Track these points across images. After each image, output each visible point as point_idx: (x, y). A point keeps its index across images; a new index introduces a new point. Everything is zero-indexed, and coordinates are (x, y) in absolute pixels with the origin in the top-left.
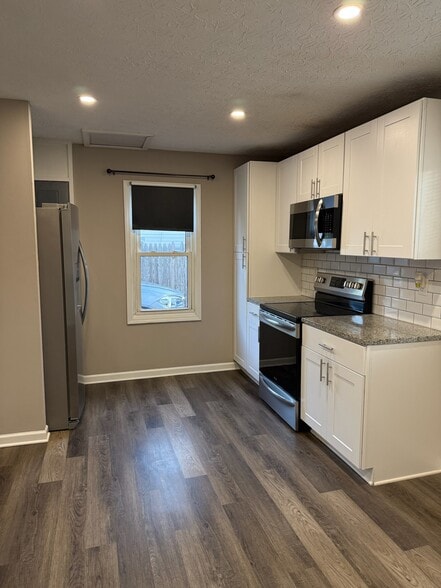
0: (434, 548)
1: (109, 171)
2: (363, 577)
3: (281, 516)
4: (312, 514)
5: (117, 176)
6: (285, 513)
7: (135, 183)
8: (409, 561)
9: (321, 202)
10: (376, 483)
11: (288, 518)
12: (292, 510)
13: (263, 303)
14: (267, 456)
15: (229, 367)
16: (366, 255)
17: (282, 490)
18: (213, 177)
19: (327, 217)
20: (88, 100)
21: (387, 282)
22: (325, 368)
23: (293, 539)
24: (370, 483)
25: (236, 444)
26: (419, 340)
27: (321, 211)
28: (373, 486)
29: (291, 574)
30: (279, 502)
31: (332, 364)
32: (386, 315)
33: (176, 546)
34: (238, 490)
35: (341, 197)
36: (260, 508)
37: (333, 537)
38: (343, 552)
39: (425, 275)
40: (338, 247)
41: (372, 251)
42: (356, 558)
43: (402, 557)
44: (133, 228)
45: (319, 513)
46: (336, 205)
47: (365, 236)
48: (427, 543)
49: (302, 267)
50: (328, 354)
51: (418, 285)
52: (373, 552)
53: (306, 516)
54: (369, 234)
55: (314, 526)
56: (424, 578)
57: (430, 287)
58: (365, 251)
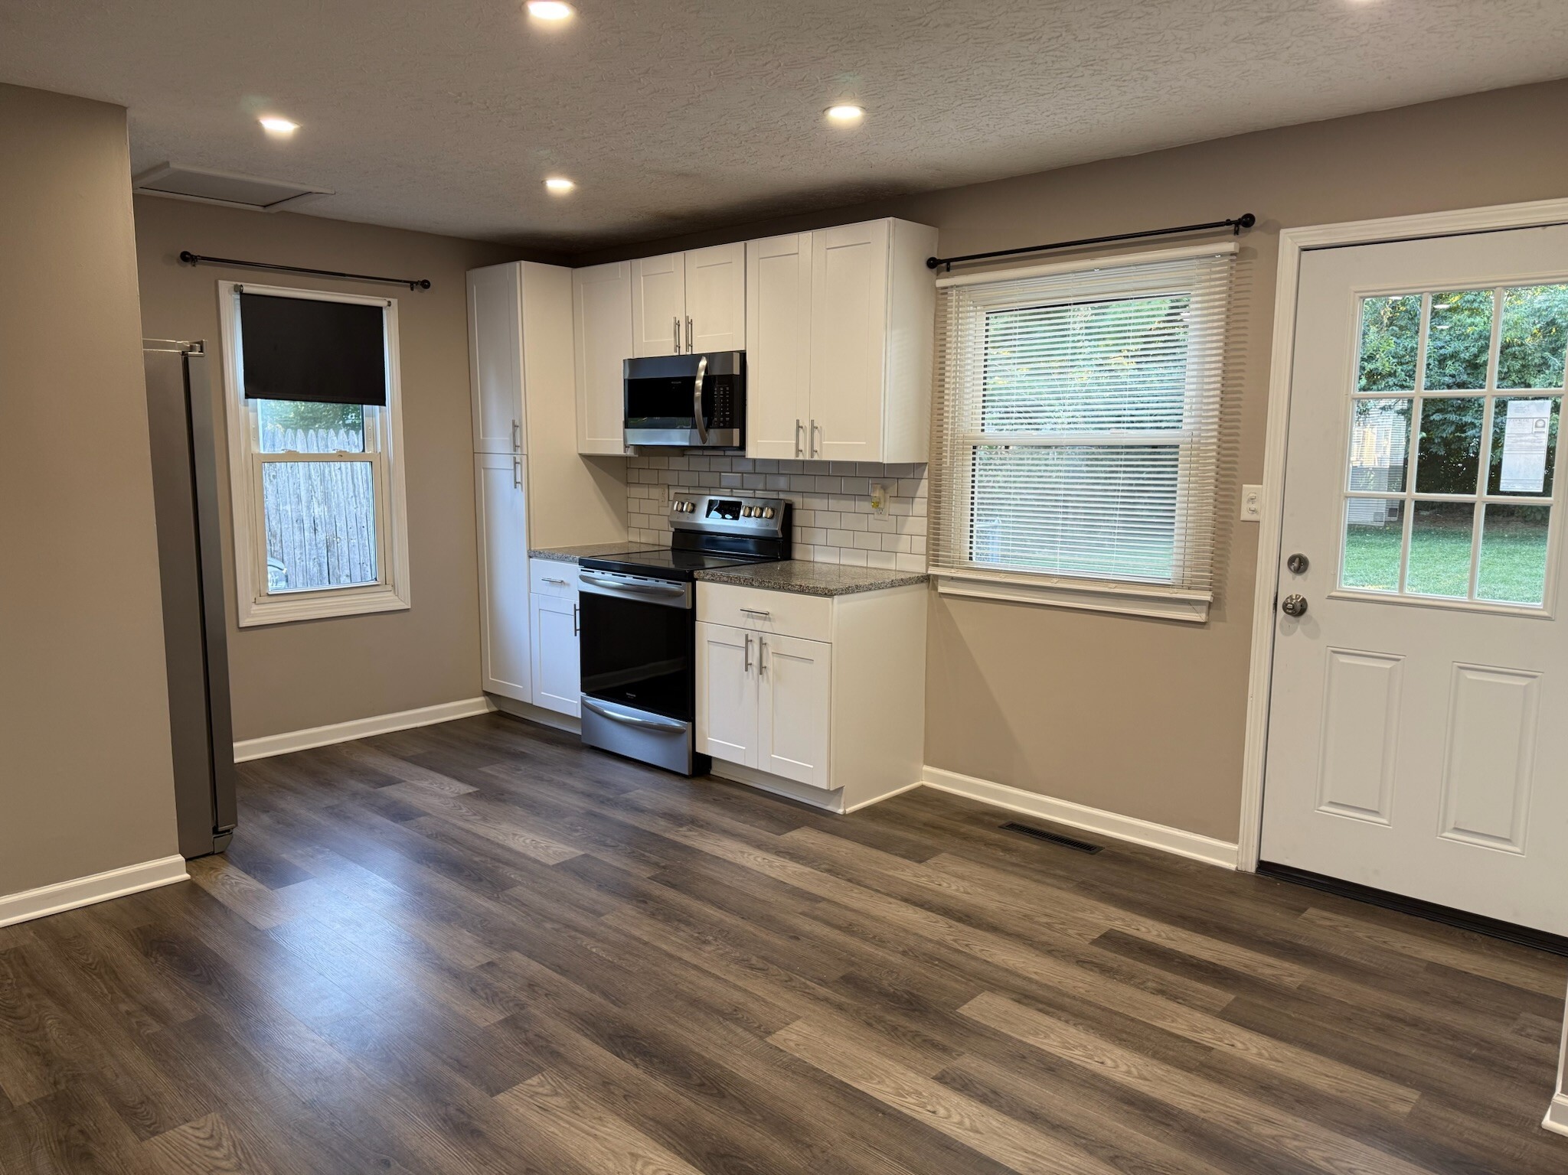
0: (951, 853)
1: (186, 257)
2: (888, 895)
3: (742, 868)
4: (784, 858)
5: (201, 268)
6: (749, 865)
7: (250, 288)
8: (930, 870)
9: (703, 363)
10: (850, 810)
11: (755, 868)
12: (754, 860)
13: (586, 555)
14: (665, 814)
15: (474, 707)
16: (801, 458)
17: (721, 844)
18: (425, 284)
19: (718, 391)
20: (279, 127)
21: (818, 503)
22: (755, 648)
23: (779, 885)
24: (840, 811)
25: (598, 810)
26: (893, 584)
27: (706, 379)
28: (845, 815)
29: (800, 914)
30: (729, 857)
31: (767, 639)
32: (818, 558)
33: (617, 930)
34: (654, 858)
35: (743, 355)
36: (706, 868)
37: (829, 871)
38: (849, 880)
39: (884, 488)
40: (743, 446)
41: (813, 451)
42: (868, 882)
43: (922, 869)
44: (247, 396)
45: (793, 854)
46: (736, 371)
47: (799, 427)
48: (941, 851)
49: (628, 484)
50: (759, 624)
51: (877, 505)
52: (886, 872)
53: (778, 861)
54: (806, 424)
55: (793, 867)
56: (954, 879)
57: (893, 508)
58: (798, 451)
